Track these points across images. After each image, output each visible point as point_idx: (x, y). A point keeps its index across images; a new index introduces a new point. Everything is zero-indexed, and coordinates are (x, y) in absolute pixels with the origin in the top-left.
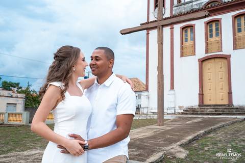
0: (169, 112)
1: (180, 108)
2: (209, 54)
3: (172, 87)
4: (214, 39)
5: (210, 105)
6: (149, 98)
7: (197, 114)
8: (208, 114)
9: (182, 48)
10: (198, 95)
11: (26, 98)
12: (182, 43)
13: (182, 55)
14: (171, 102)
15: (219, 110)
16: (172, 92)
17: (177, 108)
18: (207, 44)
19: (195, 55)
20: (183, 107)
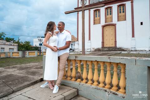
0: (88, 51)
1: (93, 49)
2: (107, 23)
3: (90, 39)
4: (109, 16)
5: (106, 47)
6: (78, 44)
7: (101, 51)
8: (105, 51)
9: (94, 20)
10: (101, 43)
11: (18, 45)
12: (94, 18)
13: (94, 24)
14: (89, 46)
15: (110, 49)
16: (89, 41)
17: (92, 49)
18: (106, 19)
19: (100, 24)
20: (94, 48)
